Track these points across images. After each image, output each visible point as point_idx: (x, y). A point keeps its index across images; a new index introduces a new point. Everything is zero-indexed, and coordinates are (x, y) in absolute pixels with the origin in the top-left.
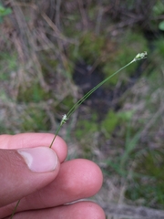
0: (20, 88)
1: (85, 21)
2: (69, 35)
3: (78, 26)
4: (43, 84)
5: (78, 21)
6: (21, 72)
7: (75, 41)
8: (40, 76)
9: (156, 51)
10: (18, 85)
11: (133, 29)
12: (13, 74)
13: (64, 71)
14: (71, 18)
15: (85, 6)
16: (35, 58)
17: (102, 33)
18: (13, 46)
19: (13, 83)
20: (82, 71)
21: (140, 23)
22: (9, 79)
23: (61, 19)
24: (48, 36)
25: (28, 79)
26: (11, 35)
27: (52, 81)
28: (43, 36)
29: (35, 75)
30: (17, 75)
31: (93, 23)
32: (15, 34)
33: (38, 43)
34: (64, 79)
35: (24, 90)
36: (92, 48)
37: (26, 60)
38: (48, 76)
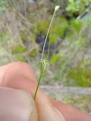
0: (12, 48)
1: (39, 15)
2: (32, 22)
3: (36, 18)
4: (23, 45)
5: (36, 15)
6: (12, 40)
7: (35, 25)
8: (21, 42)
9: (72, 25)
10: (11, 46)
11: (61, 17)
12: (8, 42)
13: (32, 38)
14: (32, 14)
15: (38, 8)
16: (18, 34)
17: (47, 20)
18: (7, 29)
19: (9, 47)
20: (39, 38)
21: (64, 13)
22: (7, 44)
23: (27, 15)
24: (23, 23)
25: (16, 44)
26: (5, 25)
27: (26, 44)
28: (20, 24)
29: (18, 42)
30: (10, 42)
31: (42, 16)
32: (7, 24)
33: (18, 27)
34: (32, 42)
35: (14, 48)
36: (43, 27)
37: (14, 35)
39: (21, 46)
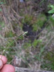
1: (26, 11)
2: (21, 15)
3: (24, 12)
4: (13, 31)
5: (24, 11)
6: (6, 27)
7: (23, 17)
8: (12, 29)
10: (5, 32)
11: (42, 13)
12: (3, 28)
13: (20, 27)
14: (22, 10)
15: (26, 6)
16: (10, 23)
17: (32, 14)
18: (3, 19)
19: (3, 31)
20: (25, 27)
21: (44, 11)
22: (2, 30)
23: (18, 10)
24: (14, 16)
25: (8, 30)
26: (2, 16)
27: (16, 30)
28: (13, 16)
29: (10, 28)
30: (4, 29)
31: (29, 11)
32: (4, 16)
33: (11, 18)
34: (20, 29)
35: (7, 33)
36: (28, 19)
37: (7, 24)
38: (14, 29)
39: (12, 31)
